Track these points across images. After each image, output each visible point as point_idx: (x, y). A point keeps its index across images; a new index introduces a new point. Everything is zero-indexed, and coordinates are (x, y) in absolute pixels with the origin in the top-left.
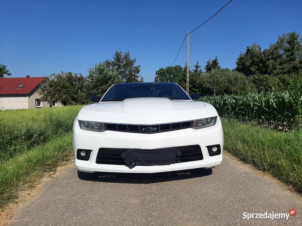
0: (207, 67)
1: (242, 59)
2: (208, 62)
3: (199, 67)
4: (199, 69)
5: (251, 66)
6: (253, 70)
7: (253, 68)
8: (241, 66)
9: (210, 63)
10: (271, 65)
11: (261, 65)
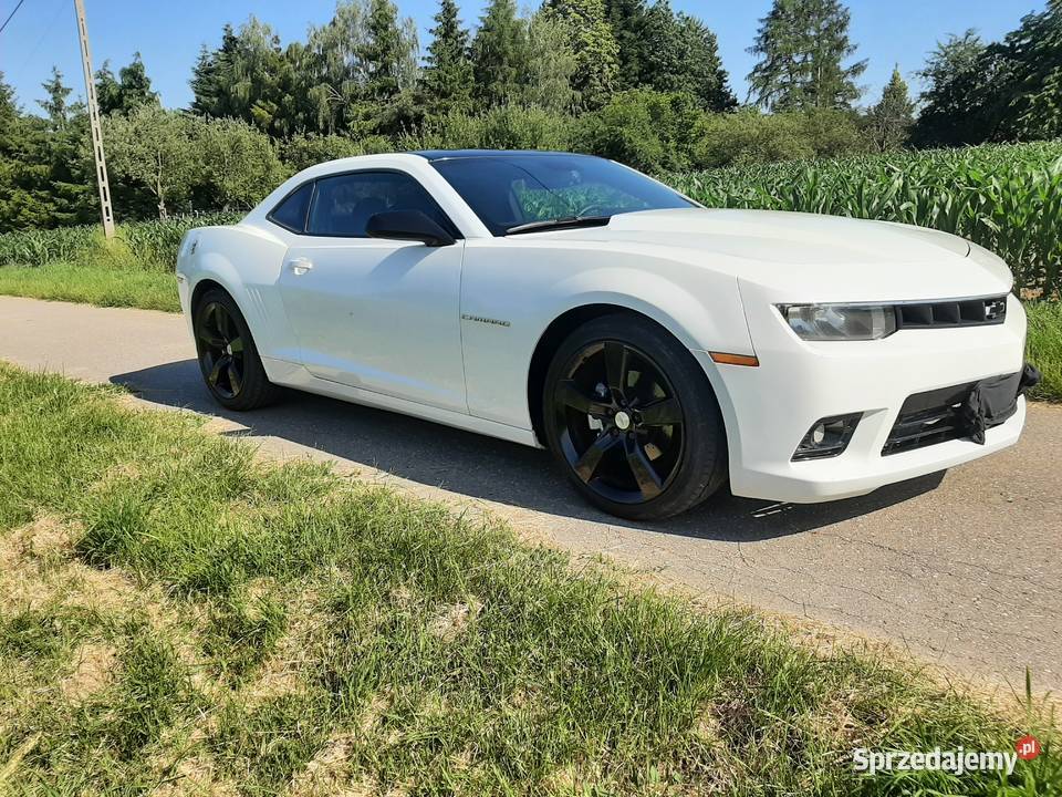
0: (102, 95)
1: (211, 71)
2: (100, 75)
3: (67, 91)
4: (68, 101)
5: (252, 101)
6: (263, 117)
7: (263, 108)
8: (215, 100)
9: (110, 76)
10: (324, 100)
11: (288, 98)
